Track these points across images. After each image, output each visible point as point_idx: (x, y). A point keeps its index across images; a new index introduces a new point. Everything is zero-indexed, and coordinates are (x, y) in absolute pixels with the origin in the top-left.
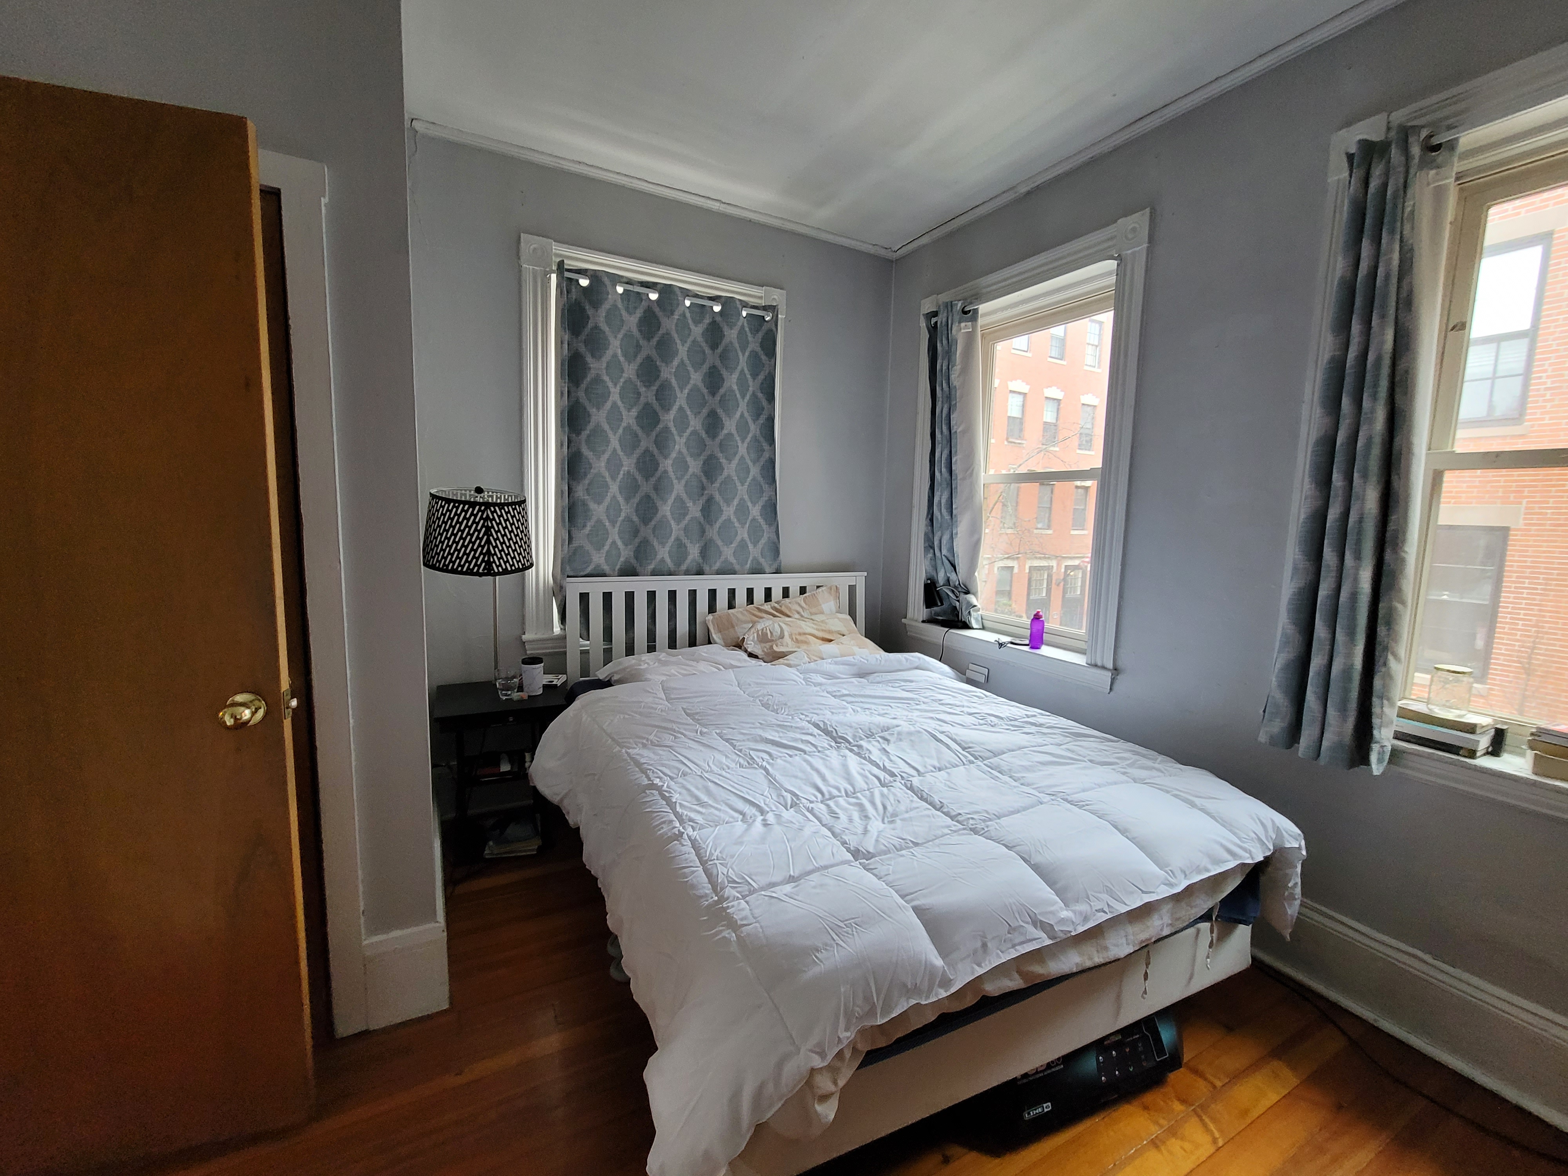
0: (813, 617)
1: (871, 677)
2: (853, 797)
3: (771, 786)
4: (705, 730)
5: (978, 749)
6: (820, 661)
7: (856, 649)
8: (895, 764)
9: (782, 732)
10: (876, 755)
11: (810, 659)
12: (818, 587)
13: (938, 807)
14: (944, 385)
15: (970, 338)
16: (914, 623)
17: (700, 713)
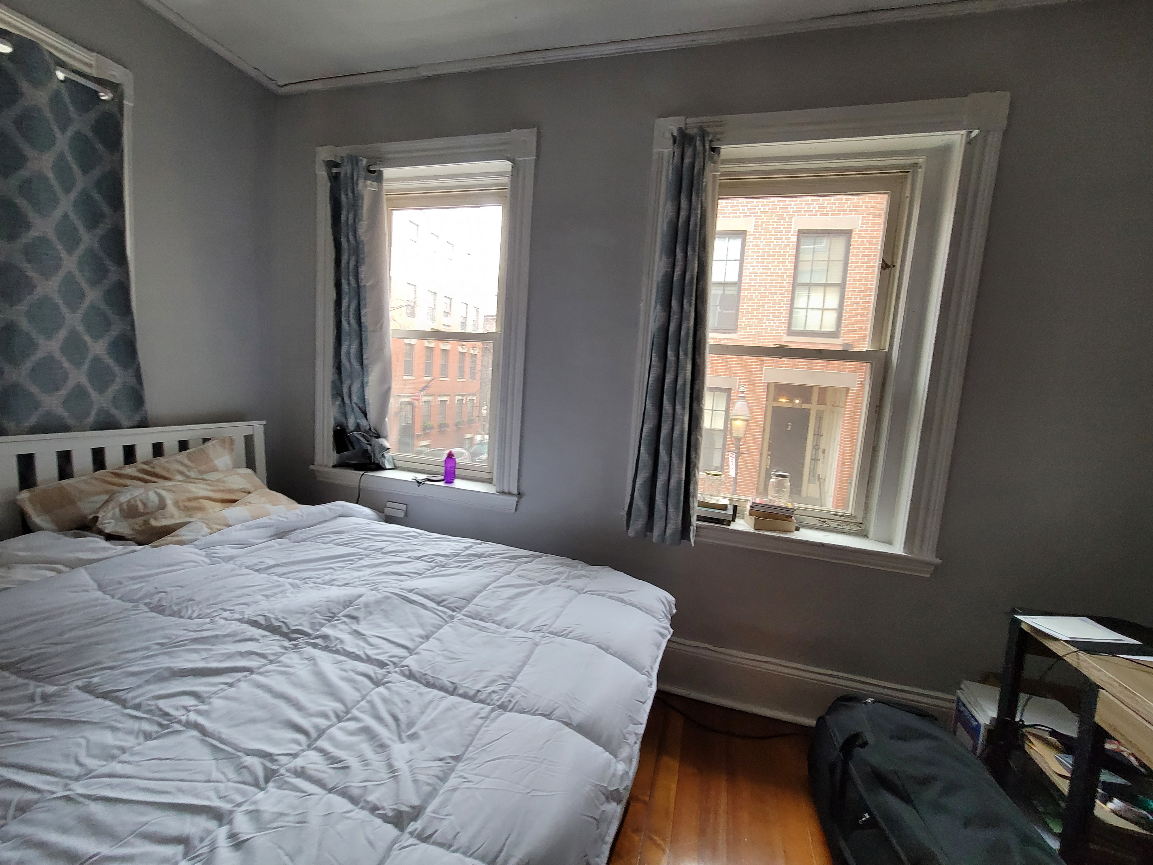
0: (205, 476)
1: (293, 536)
2: (349, 720)
3: (220, 755)
4: (51, 689)
5: (452, 599)
6: (226, 530)
7: (268, 506)
8: (378, 648)
9: (205, 650)
10: (351, 644)
11: (211, 528)
12: (205, 440)
13: (451, 689)
14: (351, 238)
15: (377, 197)
16: (326, 469)
17: (29, 658)
